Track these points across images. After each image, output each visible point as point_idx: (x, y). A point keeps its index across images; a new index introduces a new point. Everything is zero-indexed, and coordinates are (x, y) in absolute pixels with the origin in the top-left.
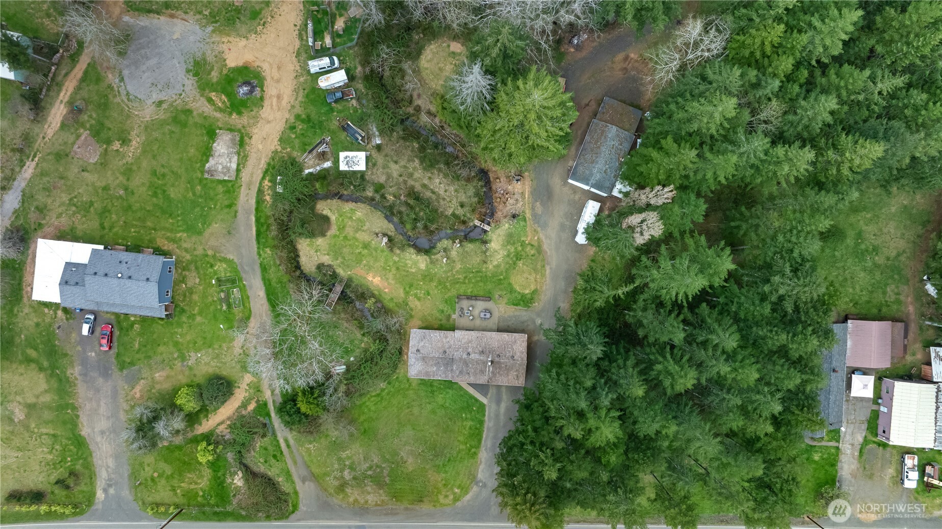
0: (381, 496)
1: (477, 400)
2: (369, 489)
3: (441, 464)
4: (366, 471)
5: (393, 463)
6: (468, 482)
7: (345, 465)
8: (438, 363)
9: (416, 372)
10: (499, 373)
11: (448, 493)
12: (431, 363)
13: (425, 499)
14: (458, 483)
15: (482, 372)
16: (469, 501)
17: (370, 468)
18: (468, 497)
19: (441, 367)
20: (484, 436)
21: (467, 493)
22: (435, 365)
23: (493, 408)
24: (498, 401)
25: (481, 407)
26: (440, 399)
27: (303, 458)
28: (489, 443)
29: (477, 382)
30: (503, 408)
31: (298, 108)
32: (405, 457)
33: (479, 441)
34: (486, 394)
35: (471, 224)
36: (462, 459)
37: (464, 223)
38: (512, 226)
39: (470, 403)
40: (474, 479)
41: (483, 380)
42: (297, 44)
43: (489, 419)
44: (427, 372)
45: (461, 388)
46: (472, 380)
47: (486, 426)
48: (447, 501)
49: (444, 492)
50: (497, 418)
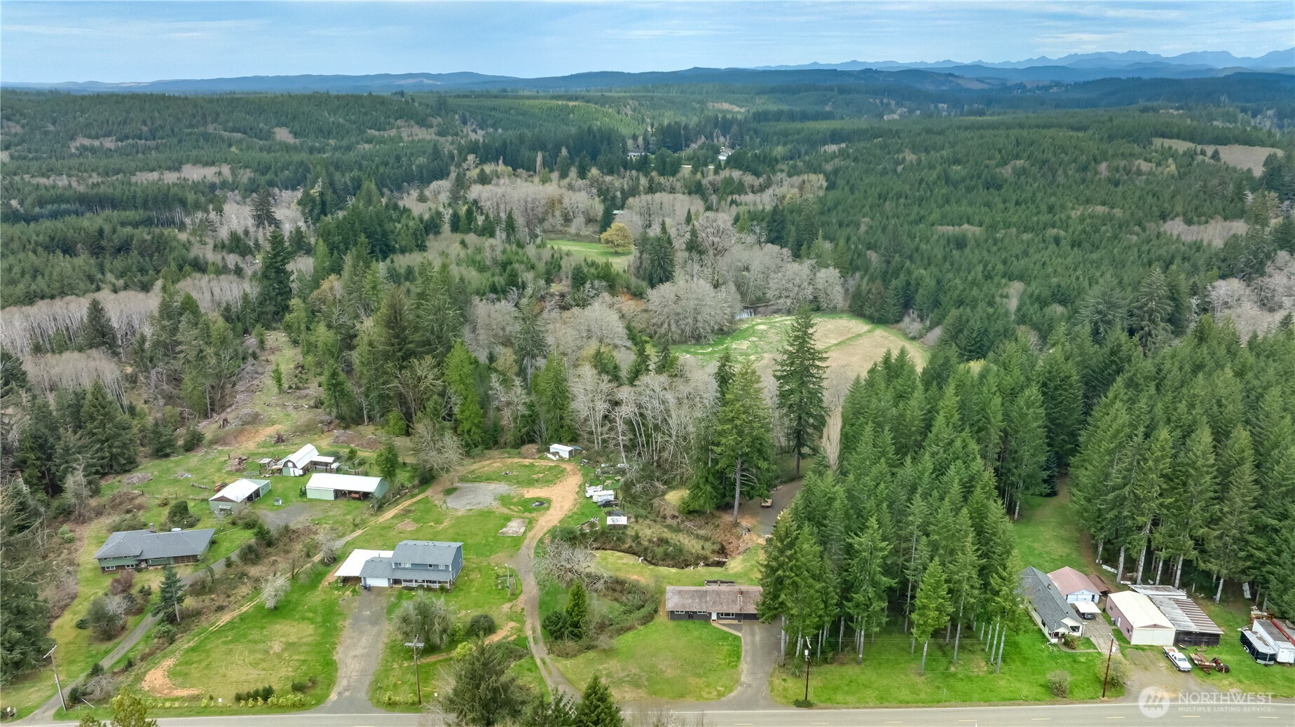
0: (639, 693)
1: (732, 634)
3: (701, 672)
4: (623, 678)
5: (651, 672)
6: (732, 683)
8: (693, 595)
9: (673, 605)
11: (712, 691)
12: (686, 596)
13: (687, 696)
14: (720, 684)
15: (734, 601)
16: (734, 697)
18: (733, 694)
19: (695, 600)
21: (731, 691)
22: (690, 598)
23: (749, 638)
24: (753, 634)
25: (737, 638)
26: (696, 634)
27: (559, 669)
28: (748, 659)
29: (731, 612)
30: (757, 638)
31: (575, 510)
32: (664, 669)
33: (739, 658)
34: (740, 631)
35: (711, 560)
36: (722, 670)
37: (705, 558)
38: (745, 556)
39: (725, 636)
40: (737, 682)
41: (735, 609)
42: (577, 490)
43: (746, 644)
44: (683, 605)
45: (715, 628)
46: (725, 610)
47: (743, 648)
48: (711, 696)
49: (707, 690)
50: (753, 644)
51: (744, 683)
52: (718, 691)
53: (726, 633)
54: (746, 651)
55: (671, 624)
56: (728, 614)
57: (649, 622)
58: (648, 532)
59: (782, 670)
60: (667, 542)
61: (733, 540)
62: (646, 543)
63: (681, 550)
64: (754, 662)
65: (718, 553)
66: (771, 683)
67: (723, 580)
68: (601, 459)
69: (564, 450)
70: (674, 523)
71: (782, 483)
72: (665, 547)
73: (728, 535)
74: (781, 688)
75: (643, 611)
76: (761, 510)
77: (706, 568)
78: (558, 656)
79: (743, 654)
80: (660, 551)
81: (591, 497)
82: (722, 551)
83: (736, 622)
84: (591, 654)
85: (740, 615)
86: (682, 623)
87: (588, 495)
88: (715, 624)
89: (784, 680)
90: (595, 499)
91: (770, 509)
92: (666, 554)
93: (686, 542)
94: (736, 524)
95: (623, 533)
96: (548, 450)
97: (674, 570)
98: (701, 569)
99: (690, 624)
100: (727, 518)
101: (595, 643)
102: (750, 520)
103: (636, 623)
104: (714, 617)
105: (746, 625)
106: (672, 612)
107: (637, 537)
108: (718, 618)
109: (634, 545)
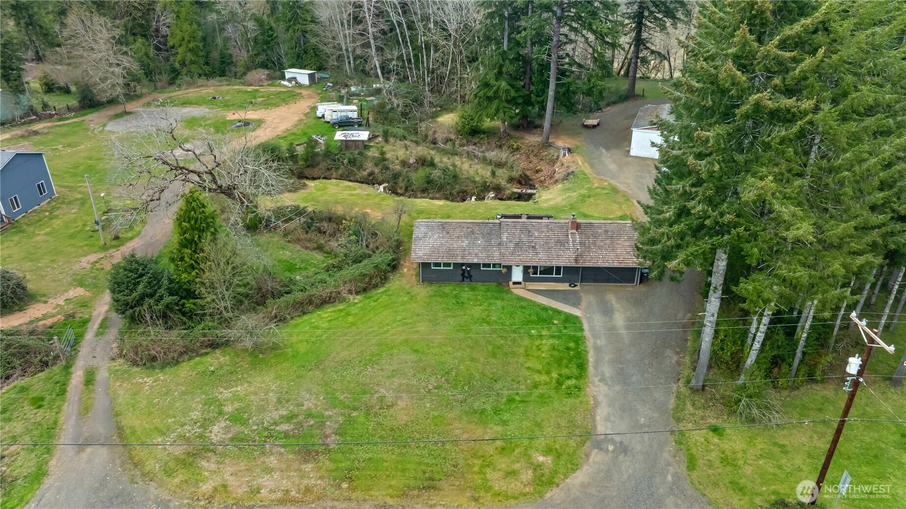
0: (303, 475)
1: (559, 312)
2: (272, 461)
3: (488, 407)
4: (275, 424)
5: (355, 409)
6: (572, 443)
7: (221, 413)
8: (472, 232)
9: (427, 251)
10: (594, 244)
11: (516, 466)
12: (457, 233)
13: (443, 484)
14: (541, 442)
15: (562, 243)
16: (583, 486)
17: (289, 419)
18: (579, 477)
19: (476, 239)
20: (591, 360)
21: (575, 467)
22: (466, 237)
23: (598, 320)
24: (607, 312)
25: (570, 320)
26: (477, 311)
27: (113, 401)
28: (607, 371)
29: (555, 263)
30: (619, 319)
31: (295, 130)
32: (390, 397)
33: (582, 367)
34: (576, 304)
35: (508, 192)
36: (543, 400)
37: (498, 189)
38: (567, 184)
39: (544, 317)
40: (588, 435)
41: (565, 259)
42: (308, 111)
43: (595, 336)
44: (449, 251)
45: (520, 299)
46: (542, 259)
47: (590, 344)
48: (515, 486)
49: (503, 463)
50: (611, 330)
51: (607, 437)
52: (537, 467)
53: (545, 309)
54: (597, 349)
55: (423, 291)
56: (548, 270)
57: (376, 286)
58: (401, 153)
59: (700, 400)
60: (432, 165)
61: (543, 166)
62: (398, 167)
63: (455, 177)
64: (622, 377)
65: (520, 182)
66: (681, 438)
67: (532, 213)
68: (351, 82)
69: (302, 76)
70: (448, 146)
71: (608, 105)
72: (428, 170)
73: (535, 160)
74: (714, 456)
75: (366, 266)
76: (583, 130)
77: (497, 202)
78: (135, 363)
79: (591, 358)
80: (418, 176)
81: (323, 116)
82: (524, 180)
83: (565, 286)
84: (217, 360)
85: (576, 269)
86: (447, 289)
87: (319, 114)
88: (519, 291)
89: (715, 430)
90: (328, 118)
91: (598, 129)
92: (429, 182)
93: (466, 166)
94: (547, 145)
95: (360, 154)
96: (283, 77)
97: (441, 203)
98: (491, 203)
99: (466, 292)
100: (533, 139)
101: (231, 333)
102: (568, 140)
103: (344, 290)
104: (517, 275)
105: (588, 294)
106: (425, 266)
107: (382, 160)
108: (527, 277)
109: (377, 171)
